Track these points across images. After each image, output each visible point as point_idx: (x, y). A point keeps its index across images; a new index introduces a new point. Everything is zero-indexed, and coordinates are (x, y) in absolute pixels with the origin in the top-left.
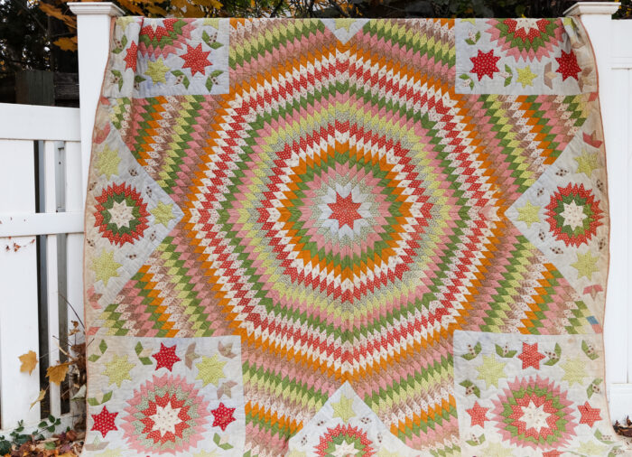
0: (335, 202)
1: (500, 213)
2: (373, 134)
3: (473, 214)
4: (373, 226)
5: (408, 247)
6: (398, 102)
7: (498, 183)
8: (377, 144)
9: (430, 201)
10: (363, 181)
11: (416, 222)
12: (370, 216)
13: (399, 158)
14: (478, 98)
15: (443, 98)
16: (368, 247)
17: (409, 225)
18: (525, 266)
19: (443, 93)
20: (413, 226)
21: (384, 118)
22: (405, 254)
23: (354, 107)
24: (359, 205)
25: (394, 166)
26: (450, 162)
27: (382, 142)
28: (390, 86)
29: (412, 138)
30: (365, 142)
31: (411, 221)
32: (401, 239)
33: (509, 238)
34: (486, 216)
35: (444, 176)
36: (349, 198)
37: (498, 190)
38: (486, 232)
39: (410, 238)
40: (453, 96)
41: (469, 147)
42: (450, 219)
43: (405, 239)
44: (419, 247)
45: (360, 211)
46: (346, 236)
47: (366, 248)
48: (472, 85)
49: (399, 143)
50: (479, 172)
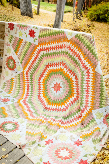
1: (68, 41)
2: (43, 71)
3: (67, 50)
5: (71, 73)
6: (37, 62)
7: (61, 39)
8: (45, 72)
9: (61, 62)
11: (65, 68)
13: (50, 67)
14: (39, 39)
15: (38, 49)
17: (65, 70)
18: (85, 37)
19: (37, 49)
20: (66, 69)
21: (40, 67)
22: (73, 75)
23: (36, 74)
25: (51, 69)
26: (53, 52)
27: (45, 70)
28: (33, 62)
29: (46, 61)
30: (44, 75)
31: (65, 69)
32: (69, 74)
33: (76, 40)
34: (68, 46)
35: (56, 55)
37: (62, 40)
38: (73, 47)
39: (69, 72)
40: (38, 46)
41: (50, 46)
42: (67, 58)
43: (69, 73)
44: (72, 70)
45: (58, 83)
46: (63, 90)
48: (36, 39)
49: (46, 66)
50: (57, 45)
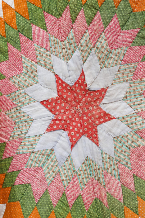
0: (55, 95)
4: (138, 132)
10: (102, 42)
12: (129, 111)
16: (135, 176)
24: (102, 93)
36: (81, 81)
47: (130, 180)
